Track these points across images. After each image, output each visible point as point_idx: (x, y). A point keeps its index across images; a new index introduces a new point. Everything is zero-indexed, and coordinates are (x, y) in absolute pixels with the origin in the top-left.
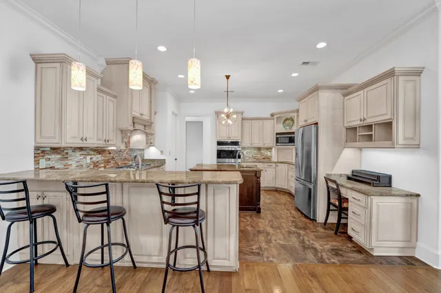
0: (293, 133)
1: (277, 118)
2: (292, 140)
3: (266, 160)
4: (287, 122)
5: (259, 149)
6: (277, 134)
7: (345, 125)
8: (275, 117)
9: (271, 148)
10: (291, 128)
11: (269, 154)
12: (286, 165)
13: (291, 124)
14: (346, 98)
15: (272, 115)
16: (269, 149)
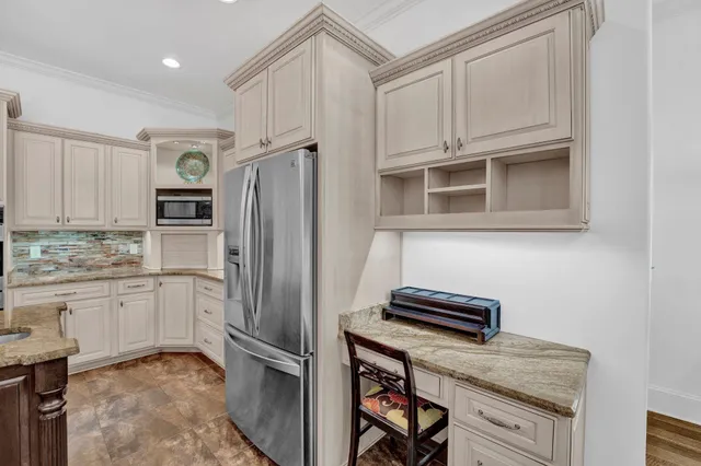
0: (208, 192)
1: (159, 147)
2: (204, 212)
3: (125, 269)
4: (192, 162)
5: (98, 235)
6: (160, 192)
7: (380, 167)
8: (154, 142)
9: (140, 234)
10: (200, 180)
11: (134, 249)
12: (190, 280)
13: (202, 168)
14: (383, 88)
15: (145, 136)
16: (135, 235)
